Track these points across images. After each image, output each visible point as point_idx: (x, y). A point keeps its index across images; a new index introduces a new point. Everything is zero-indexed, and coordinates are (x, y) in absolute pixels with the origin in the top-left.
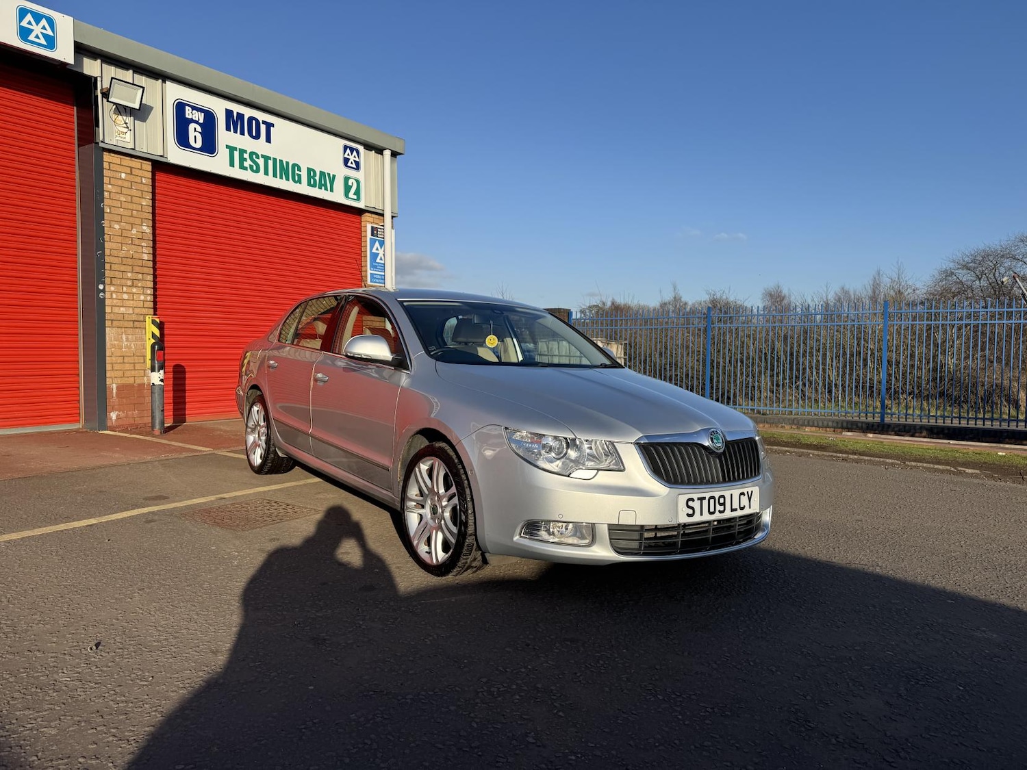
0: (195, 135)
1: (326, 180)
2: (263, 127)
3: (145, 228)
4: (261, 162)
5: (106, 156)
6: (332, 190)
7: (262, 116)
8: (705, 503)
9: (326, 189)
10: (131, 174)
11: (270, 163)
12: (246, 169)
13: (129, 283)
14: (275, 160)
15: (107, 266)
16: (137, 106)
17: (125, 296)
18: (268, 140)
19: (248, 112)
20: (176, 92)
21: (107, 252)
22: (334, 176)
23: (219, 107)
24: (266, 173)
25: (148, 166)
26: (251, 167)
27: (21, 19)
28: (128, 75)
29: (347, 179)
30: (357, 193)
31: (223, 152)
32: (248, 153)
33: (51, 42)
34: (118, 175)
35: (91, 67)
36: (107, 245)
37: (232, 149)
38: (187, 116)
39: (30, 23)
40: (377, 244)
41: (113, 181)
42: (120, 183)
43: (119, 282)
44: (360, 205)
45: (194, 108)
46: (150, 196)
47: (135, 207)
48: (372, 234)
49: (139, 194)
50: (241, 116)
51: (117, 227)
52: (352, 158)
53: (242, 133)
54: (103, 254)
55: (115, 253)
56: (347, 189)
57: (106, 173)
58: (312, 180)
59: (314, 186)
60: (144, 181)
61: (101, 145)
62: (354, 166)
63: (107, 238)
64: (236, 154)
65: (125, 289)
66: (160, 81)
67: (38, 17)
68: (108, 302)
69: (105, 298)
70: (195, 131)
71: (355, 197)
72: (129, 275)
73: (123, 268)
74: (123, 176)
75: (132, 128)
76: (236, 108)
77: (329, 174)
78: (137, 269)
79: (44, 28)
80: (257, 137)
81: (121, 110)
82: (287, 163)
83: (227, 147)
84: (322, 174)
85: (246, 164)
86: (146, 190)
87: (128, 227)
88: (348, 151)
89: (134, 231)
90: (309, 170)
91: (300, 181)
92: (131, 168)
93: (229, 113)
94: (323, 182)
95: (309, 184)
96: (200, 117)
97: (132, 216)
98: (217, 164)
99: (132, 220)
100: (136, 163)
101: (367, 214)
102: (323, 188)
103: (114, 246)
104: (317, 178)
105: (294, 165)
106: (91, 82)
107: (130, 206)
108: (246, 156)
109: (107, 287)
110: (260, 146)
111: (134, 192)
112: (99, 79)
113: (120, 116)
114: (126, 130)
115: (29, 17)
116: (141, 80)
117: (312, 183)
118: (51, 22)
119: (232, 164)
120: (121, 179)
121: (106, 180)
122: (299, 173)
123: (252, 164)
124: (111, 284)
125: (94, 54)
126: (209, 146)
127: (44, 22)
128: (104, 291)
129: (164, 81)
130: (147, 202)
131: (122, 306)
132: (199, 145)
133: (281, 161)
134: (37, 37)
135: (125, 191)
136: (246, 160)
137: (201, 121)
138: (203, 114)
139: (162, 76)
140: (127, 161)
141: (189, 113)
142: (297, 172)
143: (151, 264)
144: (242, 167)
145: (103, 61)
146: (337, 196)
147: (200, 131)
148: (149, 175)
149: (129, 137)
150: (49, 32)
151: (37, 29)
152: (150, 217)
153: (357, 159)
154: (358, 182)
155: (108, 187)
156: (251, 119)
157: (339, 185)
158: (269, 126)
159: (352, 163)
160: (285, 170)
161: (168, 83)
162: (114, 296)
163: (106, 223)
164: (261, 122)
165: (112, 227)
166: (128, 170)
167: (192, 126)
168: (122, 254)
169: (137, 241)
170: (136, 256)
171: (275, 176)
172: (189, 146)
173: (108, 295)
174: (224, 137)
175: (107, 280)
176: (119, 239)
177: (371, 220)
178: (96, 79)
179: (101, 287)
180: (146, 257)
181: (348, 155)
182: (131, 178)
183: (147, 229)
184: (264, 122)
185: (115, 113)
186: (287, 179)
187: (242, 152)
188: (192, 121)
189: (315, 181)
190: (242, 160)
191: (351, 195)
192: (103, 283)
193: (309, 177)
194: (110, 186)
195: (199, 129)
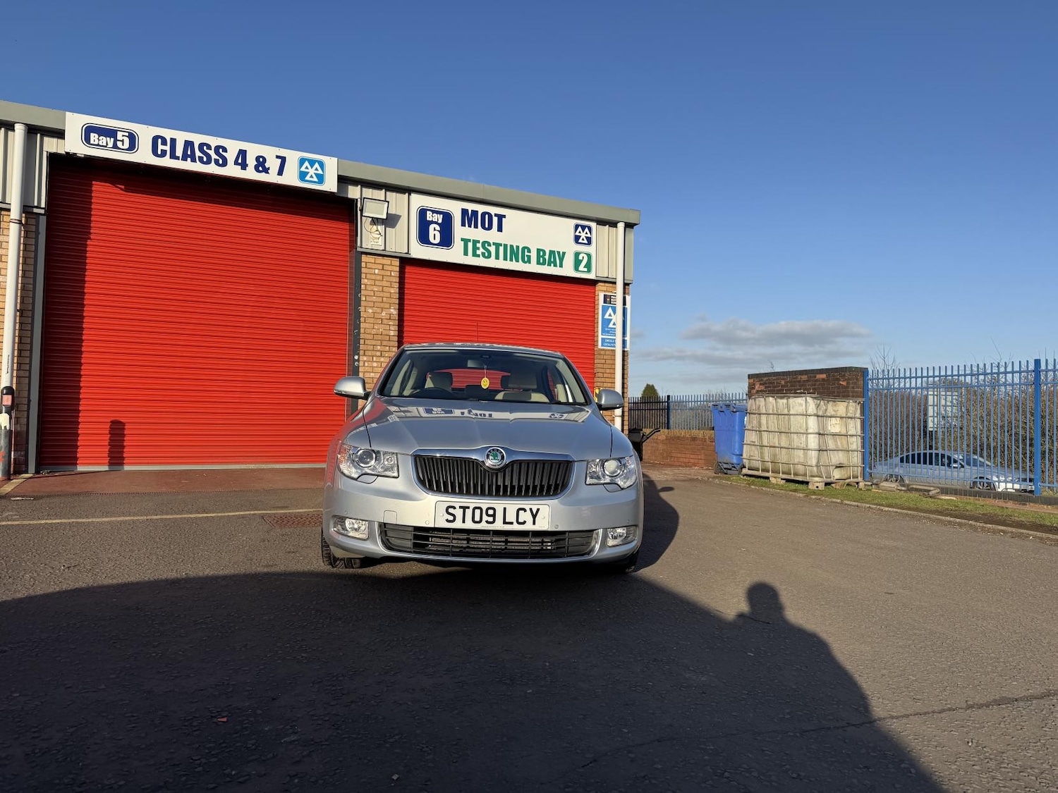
0: (434, 233)
1: (556, 257)
2: (495, 220)
3: (392, 310)
4: (492, 249)
5: (364, 258)
6: (561, 266)
7: (493, 210)
8: (469, 512)
9: (555, 265)
10: (383, 269)
11: (501, 249)
12: (479, 256)
13: (378, 354)
14: (506, 246)
15: (362, 342)
16: (384, 217)
17: (375, 364)
18: (500, 229)
19: (481, 209)
20: (418, 201)
21: (362, 331)
22: (564, 253)
23: (455, 208)
24: (497, 257)
25: (396, 262)
26: (483, 254)
27: (301, 166)
28: (380, 194)
29: (577, 254)
30: (588, 266)
31: (458, 245)
32: (481, 242)
33: (321, 179)
34: (372, 271)
35: (354, 192)
36: (362, 325)
37: (466, 241)
38: (428, 219)
39: (307, 168)
40: (610, 311)
41: (368, 276)
42: (373, 277)
43: (370, 353)
44: (592, 276)
45: (434, 212)
46: (397, 285)
47: (385, 294)
48: (605, 302)
49: (388, 284)
50: (475, 213)
51: (370, 311)
52: (583, 235)
53: (476, 227)
54: (359, 333)
55: (368, 331)
56: (577, 263)
57: (363, 270)
58: (541, 259)
59: (544, 264)
60: (393, 274)
61: (359, 249)
62: (586, 241)
63: (362, 320)
64: (470, 245)
65: (375, 359)
66: (407, 194)
67: (312, 163)
68: (361, 369)
69: (359, 366)
70: (435, 230)
71: (586, 270)
72: (379, 347)
73: (374, 342)
74: (377, 271)
75: (383, 234)
76: (471, 207)
77: (559, 253)
78: (385, 343)
79: (317, 169)
80: (490, 228)
81: (375, 221)
82: (518, 247)
83: (462, 240)
84: (552, 252)
85: (479, 252)
86: (394, 281)
87: (379, 310)
88: (580, 229)
89: (384, 314)
90: (539, 250)
91: (529, 262)
92: (383, 265)
93: (464, 212)
94: (552, 260)
95: (538, 263)
96: (440, 218)
97: (382, 302)
98: (454, 255)
99: (382, 305)
100: (387, 261)
101: (600, 284)
102: (552, 265)
103: (367, 325)
104: (547, 257)
105: (524, 248)
106: (352, 202)
107: (381, 294)
108: (479, 245)
109: (361, 357)
110: (493, 236)
111: (385, 283)
112: (359, 200)
113: (374, 226)
114: (379, 236)
115: (307, 164)
116: (392, 196)
117: (541, 261)
118: (322, 165)
119: (466, 253)
120: (375, 274)
121: (363, 276)
122: (529, 254)
123: (484, 251)
124: (364, 355)
125: (356, 182)
126: (446, 241)
127: (317, 165)
128: (358, 360)
129: (409, 194)
130: (395, 290)
131: (372, 372)
132: (438, 240)
133: (512, 246)
134: (311, 177)
135: (377, 283)
136: (479, 249)
137: (440, 221)
138: (441, 216)
139: (408, 191)
140: (380, 260)
141: (429, 216)
142: (526, 253)
143: (396, 339)
144: (475, 255)
145: (362, 186)
146: (567, 270)
147: (439, 229)
148: (398, 269)
149: (381, 241)
150: (320, 172)
151: (312, 171)
152: (397, 301)
153: (589, 235)
154: (589, 256)
155: (364, 281)
156: (484, 214)
157: (569, 261)
158: (501, 217)
159: (583, 239)
160: (514, 253)
161: (413, 196)
162: (366, 364)
163: (362, 309)
164: (493, 215)
165: (366, 311)
166: (381, 267)
167: (432, 227)
168: (374, 332)
169: (385, 322)
170: (384, 333)
171: (505, 259)
172: (429, 243)
173: (361, 364)
174: (459, 231)
175: (361, 352)
176: (372, 320)
177: (605, 289)
178: (357, 200)
179: (356, 357)
180: (392, 333)
181: (580, 232)
182: (383, 272)
183: (394, 312)
184: (496, 215)
185: (371, 224)
186: (517, 261)
187: (475, 242)
188: (432, 222)
189: (544, 260)
190: (475, 249)
191: (581, 268)
192: (358, 354)
193: (538, 257)
194: (366, 281)
195: (438, 228)
